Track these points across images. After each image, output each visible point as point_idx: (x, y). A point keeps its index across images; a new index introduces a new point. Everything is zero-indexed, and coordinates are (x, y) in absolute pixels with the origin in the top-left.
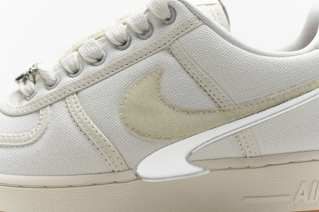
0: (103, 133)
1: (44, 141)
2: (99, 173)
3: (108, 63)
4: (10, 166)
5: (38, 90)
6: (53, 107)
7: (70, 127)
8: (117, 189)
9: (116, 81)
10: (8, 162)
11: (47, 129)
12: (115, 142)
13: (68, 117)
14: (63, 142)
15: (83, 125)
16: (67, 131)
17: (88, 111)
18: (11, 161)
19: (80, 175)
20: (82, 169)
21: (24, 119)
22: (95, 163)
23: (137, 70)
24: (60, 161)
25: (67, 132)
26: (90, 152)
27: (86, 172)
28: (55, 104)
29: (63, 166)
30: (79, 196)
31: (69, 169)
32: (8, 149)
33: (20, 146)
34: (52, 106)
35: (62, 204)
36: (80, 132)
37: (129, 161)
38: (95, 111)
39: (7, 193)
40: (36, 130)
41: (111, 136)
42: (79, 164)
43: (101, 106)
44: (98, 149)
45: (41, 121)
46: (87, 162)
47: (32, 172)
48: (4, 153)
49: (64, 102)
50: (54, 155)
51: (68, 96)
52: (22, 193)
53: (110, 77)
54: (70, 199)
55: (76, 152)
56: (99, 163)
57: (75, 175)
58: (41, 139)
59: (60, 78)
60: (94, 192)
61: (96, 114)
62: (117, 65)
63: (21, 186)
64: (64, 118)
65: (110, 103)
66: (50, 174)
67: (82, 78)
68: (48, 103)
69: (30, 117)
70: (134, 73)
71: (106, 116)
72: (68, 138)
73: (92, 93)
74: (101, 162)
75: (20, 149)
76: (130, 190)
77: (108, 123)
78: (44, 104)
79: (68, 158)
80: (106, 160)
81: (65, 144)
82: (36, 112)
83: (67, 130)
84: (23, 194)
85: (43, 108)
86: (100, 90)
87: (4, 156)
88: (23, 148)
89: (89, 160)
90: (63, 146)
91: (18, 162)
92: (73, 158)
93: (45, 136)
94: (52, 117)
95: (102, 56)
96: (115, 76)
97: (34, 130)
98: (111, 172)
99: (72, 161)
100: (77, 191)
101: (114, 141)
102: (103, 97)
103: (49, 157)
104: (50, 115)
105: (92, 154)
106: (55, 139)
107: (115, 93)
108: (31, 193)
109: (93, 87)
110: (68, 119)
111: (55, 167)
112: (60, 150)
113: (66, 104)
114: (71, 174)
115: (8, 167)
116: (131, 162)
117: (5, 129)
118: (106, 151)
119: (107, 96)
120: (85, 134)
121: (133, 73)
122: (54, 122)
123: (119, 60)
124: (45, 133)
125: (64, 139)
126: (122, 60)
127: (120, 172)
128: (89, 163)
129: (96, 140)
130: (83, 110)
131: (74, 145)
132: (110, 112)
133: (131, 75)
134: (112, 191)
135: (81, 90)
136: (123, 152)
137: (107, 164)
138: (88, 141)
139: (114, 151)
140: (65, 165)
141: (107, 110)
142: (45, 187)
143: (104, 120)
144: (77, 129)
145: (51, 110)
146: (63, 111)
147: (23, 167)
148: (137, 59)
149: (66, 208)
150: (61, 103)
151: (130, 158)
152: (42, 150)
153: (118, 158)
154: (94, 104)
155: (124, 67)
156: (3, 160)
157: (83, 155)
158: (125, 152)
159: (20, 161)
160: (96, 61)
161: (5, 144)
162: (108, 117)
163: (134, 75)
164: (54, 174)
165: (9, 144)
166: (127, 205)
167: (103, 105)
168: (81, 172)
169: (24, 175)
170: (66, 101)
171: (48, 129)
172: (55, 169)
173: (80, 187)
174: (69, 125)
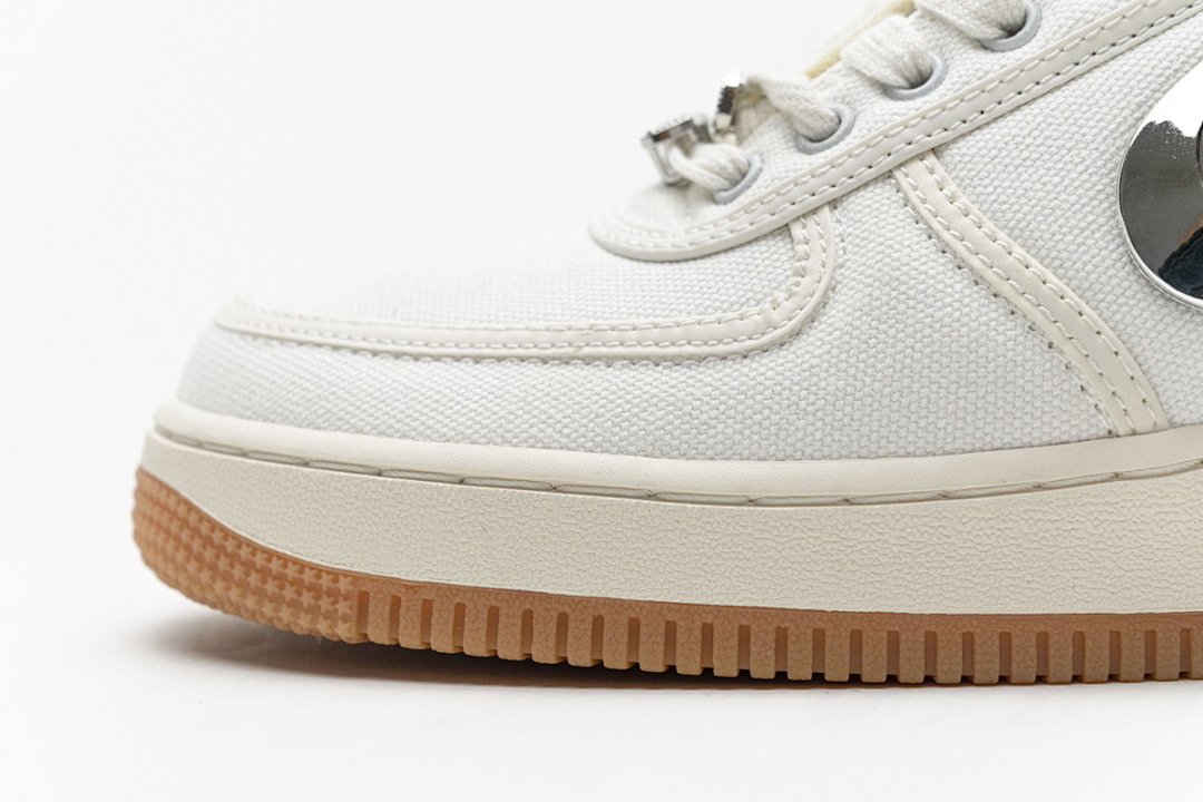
0: (1068, 285)
1: (830, 329)
2: (1054, 442)
3: (1058, 36)
4: (705, 427)
5: (763, 161)
6: (844, 209)
7: (931, 272)
8: (1129, 504)
9: (1098, 95)
10: (695, 413)
11: (834, 289)
12: (1118, 317)
13: (917, 239)
14: (912, 329)
15: (988, 261)
16: (922, 287)
17: (995, 212)
18: (705, 408)
19: (983, 451)
20: (988, 429)
21: (730, 264)
22: (1043, 402)
23: (1180, 50)
24: (903, 400)
25: (924, 292)
26: (1019, 359)
27: (1007, 439)
28: (852, 198)
29: (914, 418)
30: (981, 533)
31: (940, 429)
32: (685, 370)
33: (735, 353)
34: (839, 209)
35: (916, 567)
36: (975, 288)
37: (1170, 393)
38: (1026, 209)
39: (699, 530)
40: (791, 295)
41: (1100, 296)
42: (977, 409)
43: (1049, 187)
44: (1050, 346)
45: (803, 263)
46: (1009, 397)
47: (795, 446)
48: (673, 382)
49: (888, 187)
50: (879, 375)
51: (901, 165)
52: (761, 525)
53: (1067, 83)
54: (946, 547)
55: (963, 364)
56: (1056, 402)
57: (964, 452)
58: (816, 324)
59: (853, 109)
60: (1040, 516)
61: (1030, 217)
62: (1093, 38)
63: (751, 502)
64: (900, 243)
65: (1085, 176)
66: (864, 452)
67: (951, 95)
68: (825, 193)
69: (753, 253)
70: (1171, 61)
71: (1072, 222)
72: (931, 311)
73: (1001, 145)
74: (1065, 396)
75: (738, 366)
76: (1179, 505)
77: (1084, 248)
78: (807, 201)
79: (934, 387)
80: (1082, 388)
81: (919, 336)
82: (775, 236)
83: (923, 282)
84: (762, 531)
85: (804, 216)
86: (1036, 133)
87: (675, 396)
88: (746, 361)
89: (1019, 392)
90: (910, 341)
91: (733, 411)
92: (955, 385)
93: (835, 314)
94: (851, 243)
95: (1022, 14)
96: (1090, 78)
97: (781, 296)
98: (1103, 438)
99: (952, 398)
100: (974, 513)
101: (1114, 313)
102: (1052, 155)
103: (858, 384)
104: (839, 239)
105: (1028, 365)
106: (879, 319)
107: (1099, 140)
108: (796, 524)
109: (1001, 123)
110: (918, 243)
111: (885, 422)
112: (900, 356)
113: (901, 195)
114: (948, 448)
115: (694, 431)
116: (1180, 396)
117: (657, 305)
118: (1086, 353)
119: (1069, 150)
120: (995, 295)
121: (1165, 64)
122: (864, 259)
123: (1099, 19)
124: (831, 301)
125: (913, 316)
126: (1113, 17)
127: (1140, 434)
128: (1019, 403)
129: (1042, 312)
130: (974, 208)
131: (955, 334)
132: (1087, 209)
133: (1157, 71)
134: (1110, 509)
135: (955, 140)
136: (1149, 354)
137: (1089, 405)
138: (1012, 317)
139: (1116, 353)
140: (923, 413)
141: (1077, 202)
142: (847, 501)
143: (1069, 238)
144: (958, 278)
145: (839, 221)
146: (894, 220)
147: (756, 428)
148: (1172, 12)
149: (930, 583)
150: (878, 191)
151: (1175, 377)
152: (826, 364)
153: (1132, 378)
154: (1017, 184)
155: (1122, 44)
156: (671, 408)
157: (995, 372)
158: (1159, 356)
159: (741, 408)
160: (1000, 32)
161: (672, 350)
162: (1083, 225)
163: (1169, 68)
164: (881, 452)
165: (689, 349)
166: (1164, 570)
167: (1056, 186)
168: (988, 439)
169: (759, 459)
170: (898, 183)
171: (839, 286)
172: (884, 432)
173: (985, 499)
174: (924, 264)
